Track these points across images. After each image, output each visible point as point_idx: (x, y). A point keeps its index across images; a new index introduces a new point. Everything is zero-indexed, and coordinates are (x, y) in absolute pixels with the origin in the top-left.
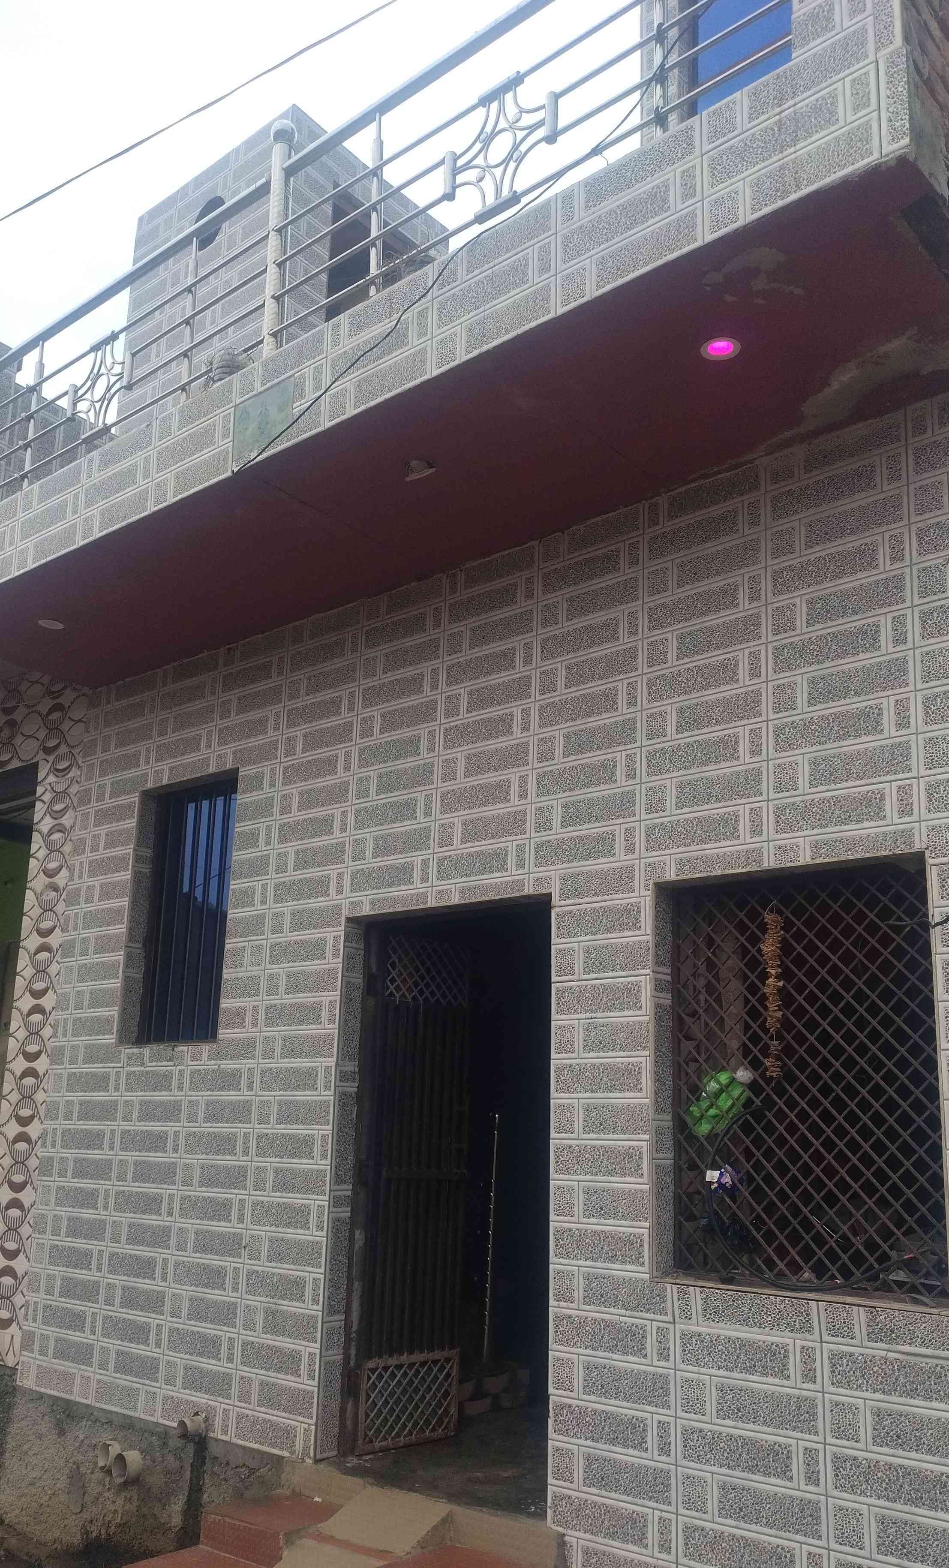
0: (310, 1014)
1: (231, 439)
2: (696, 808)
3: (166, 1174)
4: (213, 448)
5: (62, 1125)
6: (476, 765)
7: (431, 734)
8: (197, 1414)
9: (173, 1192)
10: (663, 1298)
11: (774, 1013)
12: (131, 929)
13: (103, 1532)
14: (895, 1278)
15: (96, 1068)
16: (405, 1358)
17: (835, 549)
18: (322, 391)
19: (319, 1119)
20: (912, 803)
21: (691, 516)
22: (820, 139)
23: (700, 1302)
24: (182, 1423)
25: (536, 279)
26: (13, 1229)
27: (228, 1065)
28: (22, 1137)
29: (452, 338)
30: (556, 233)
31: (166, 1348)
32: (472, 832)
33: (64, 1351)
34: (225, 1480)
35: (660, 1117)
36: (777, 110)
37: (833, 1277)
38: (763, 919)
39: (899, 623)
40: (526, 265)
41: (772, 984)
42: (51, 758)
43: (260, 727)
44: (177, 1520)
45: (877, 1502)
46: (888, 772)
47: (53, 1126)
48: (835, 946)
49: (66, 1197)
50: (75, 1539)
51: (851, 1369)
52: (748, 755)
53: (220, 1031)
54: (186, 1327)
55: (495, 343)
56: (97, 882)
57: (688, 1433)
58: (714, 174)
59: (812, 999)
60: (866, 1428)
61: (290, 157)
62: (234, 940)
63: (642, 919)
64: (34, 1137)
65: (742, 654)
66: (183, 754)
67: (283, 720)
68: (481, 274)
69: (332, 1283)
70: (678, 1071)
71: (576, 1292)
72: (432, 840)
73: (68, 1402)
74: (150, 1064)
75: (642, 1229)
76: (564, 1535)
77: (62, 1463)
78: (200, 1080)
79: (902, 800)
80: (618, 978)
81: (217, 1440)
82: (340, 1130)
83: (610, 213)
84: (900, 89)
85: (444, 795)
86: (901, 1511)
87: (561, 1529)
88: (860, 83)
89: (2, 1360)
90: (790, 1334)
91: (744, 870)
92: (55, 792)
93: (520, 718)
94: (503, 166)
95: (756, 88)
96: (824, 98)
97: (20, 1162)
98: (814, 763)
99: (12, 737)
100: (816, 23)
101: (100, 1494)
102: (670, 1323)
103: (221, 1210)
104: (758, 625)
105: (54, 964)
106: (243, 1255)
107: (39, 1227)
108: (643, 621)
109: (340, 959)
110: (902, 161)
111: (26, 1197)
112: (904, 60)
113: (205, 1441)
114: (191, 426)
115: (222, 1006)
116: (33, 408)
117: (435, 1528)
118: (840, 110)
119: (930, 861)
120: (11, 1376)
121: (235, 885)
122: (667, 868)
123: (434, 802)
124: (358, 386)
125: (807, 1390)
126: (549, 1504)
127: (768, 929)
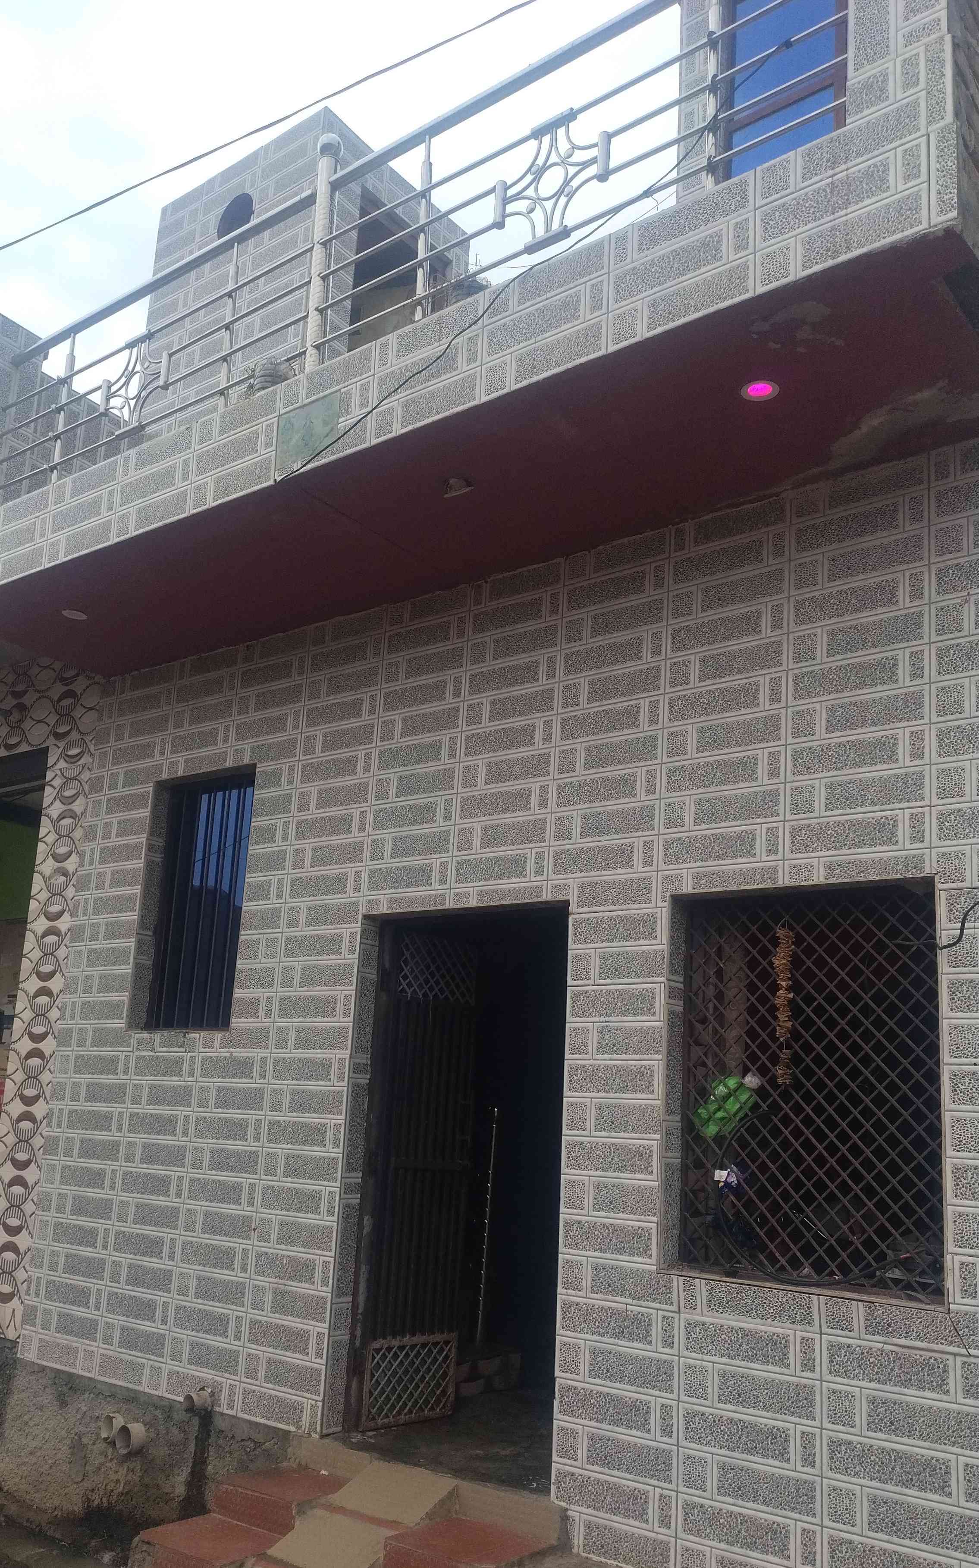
0: (326, 1007)
1: (274, 448)
2: (714, 825)
3: (176, 1157)
4: (255, 455)
5: (66, 1105)
6: (497, 774)
7: (453, 740)
8: (203, 1389)
9: (182, 1174)
10: (670, 1289)
11: (784, 1022)
12: (142, 917)
13: (105, 1500)
14: (891, 1276)
15: (106, 1052)
16: (407, 1340)
17: (857, 584)
18: (369, 409)
19: (331, 1109)
20: (924, 831)
21: (717, 543)
22: (871, 205)
23: (705, 1294)
24: (189, 1398)
25: (586, 316)
26: (15, 1206)
27: (240, 1053)
28: (27, 1116)
29: (502, 366)
30: (609, 273)
31: (172, 1325)
32: (491, 838)
33: (67, 1325)
34: (231, 1453)
35: (671, 1118)
36: (830, 172)
37: (832, 1273)
38: (775, 933)
39: (916, 657)
40: (578, 301)
41: (783, 996)
42: (62, 744)
43: (278, 725)
44: (180, 1490)
45: (870, 1483)
46: (902, 800)
47: (59, 1107)
48: (843, 962)
49: (71, 1176)
50: (77, 1507)
51: (848, 1359)
52: (766, 777)
53: (233, 1020)
54: (193, 1305)
55: (545, 375)
56: (109, 868)
57: (690, 1416)
58: (766, 229)
59: (819, 1011)
60: (861, 1416)
61: (335, 172)
62: (249, 932)
63: (658, 929)
64: (39, 1117)
65: (763, 679)
66: (199, 747)
67: (303, 719)
68: (531, 307)
69: (341, 1267)
70: (688, 1074)
71: (584, 1281)
72: (451, 844)
73: (71, 1375)
74: (161, 1049)
75: (651, 1223)
76: (567, 1510)
77: (64, 1433)
78: (212, 1067)
79: (914, 827)
80: (632, 984)
81: (222, 1414)
82: (352, 1120)
83: (662, 258)
84: (950, 164)
85: (464, 801)
86: (892, 1491)
87: (564, 1504)
88: (911, 154)
89: (3, 1333)
90: (791, 1326)
91: (760, 887)
92: (65, 777)
93: (541, 730)
94: (553, 200)
95: (810, 149)
96: (875, 166)
97: (24, 1141)
98: (831, 787)
99: (21, 721)
100: (870, 93)
101: (102, 1464)
102: (675, 1312)
103: (231, 1193)
104: (779, 653)
105: (63, 947)
106: (252, 1237)
107: (43, 1204)
108: (667, 643)
109: (356, 955)
110: (949, 234)
111: (30, 1175)
112: (955, 136)
113: (211, 1417)
114: (232, 432)
115: (235, 996)
116: (64, 401)
117: (442, 1502)
118: (891, 178)
119: (939, 886)
120: (11, 1349)
121: (252, 878)
122: (684, 882)
123: (454, 806)
124: (406, 405)
125: (806, 1378)
126: (553, 1480)
127: (780, 943)
